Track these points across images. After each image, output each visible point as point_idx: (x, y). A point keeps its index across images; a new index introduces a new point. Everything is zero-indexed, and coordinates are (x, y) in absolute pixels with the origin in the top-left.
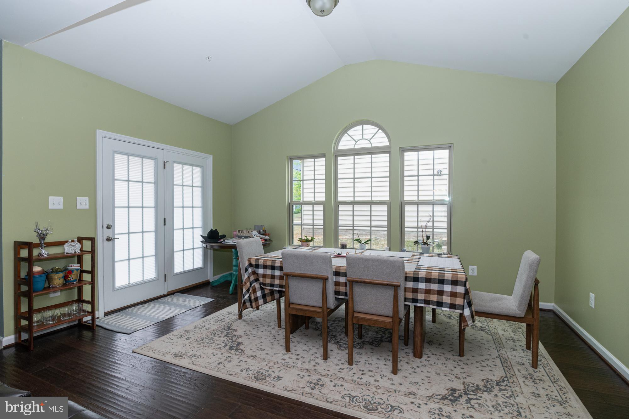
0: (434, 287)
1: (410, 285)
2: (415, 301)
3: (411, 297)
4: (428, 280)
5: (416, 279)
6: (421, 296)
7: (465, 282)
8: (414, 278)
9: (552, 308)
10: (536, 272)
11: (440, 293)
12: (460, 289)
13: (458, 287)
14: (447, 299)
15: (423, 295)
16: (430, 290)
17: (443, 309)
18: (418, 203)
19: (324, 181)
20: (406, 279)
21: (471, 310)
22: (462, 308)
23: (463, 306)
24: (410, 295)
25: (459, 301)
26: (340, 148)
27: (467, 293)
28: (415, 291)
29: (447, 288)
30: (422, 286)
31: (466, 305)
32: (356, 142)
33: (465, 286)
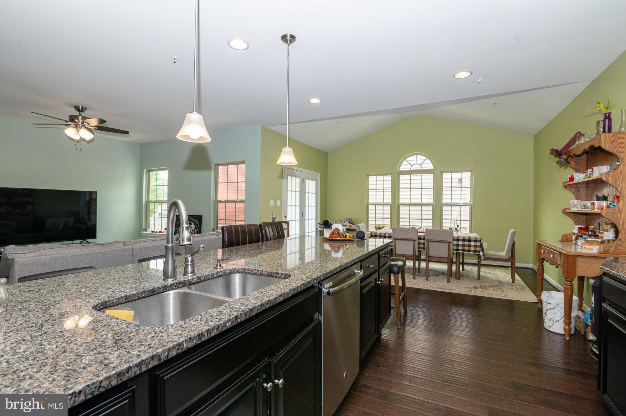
0: (467, 243)
1: (455, 243)
2: (457, 250)
3: (456, 248)
4: (464, 240)
5: (458, 240)
6: (460, 248)
7: (481, 240)
8: (457, 239)
9: (531, 267)
10: (514, 237)
11: (469, 246)
12: (479, 244)
13: (478, 243)
14: (472, 249)
15: (462, 247)
16: (464, 245)
17: (471, 253)
18: (451, 205)
19: (390, 190)
20: (454, 240)
21: (483, 253)
22: (479, 252)
23: (480, 251)
24: (455, 248)
25: (478, 249)
26: (400, 170)
27: (481, 245)
28: (458, 245)
29: (473, 243)
30: (461, 243)
31: (481, 250)
32: (412, 166)
33: (481, 242)
